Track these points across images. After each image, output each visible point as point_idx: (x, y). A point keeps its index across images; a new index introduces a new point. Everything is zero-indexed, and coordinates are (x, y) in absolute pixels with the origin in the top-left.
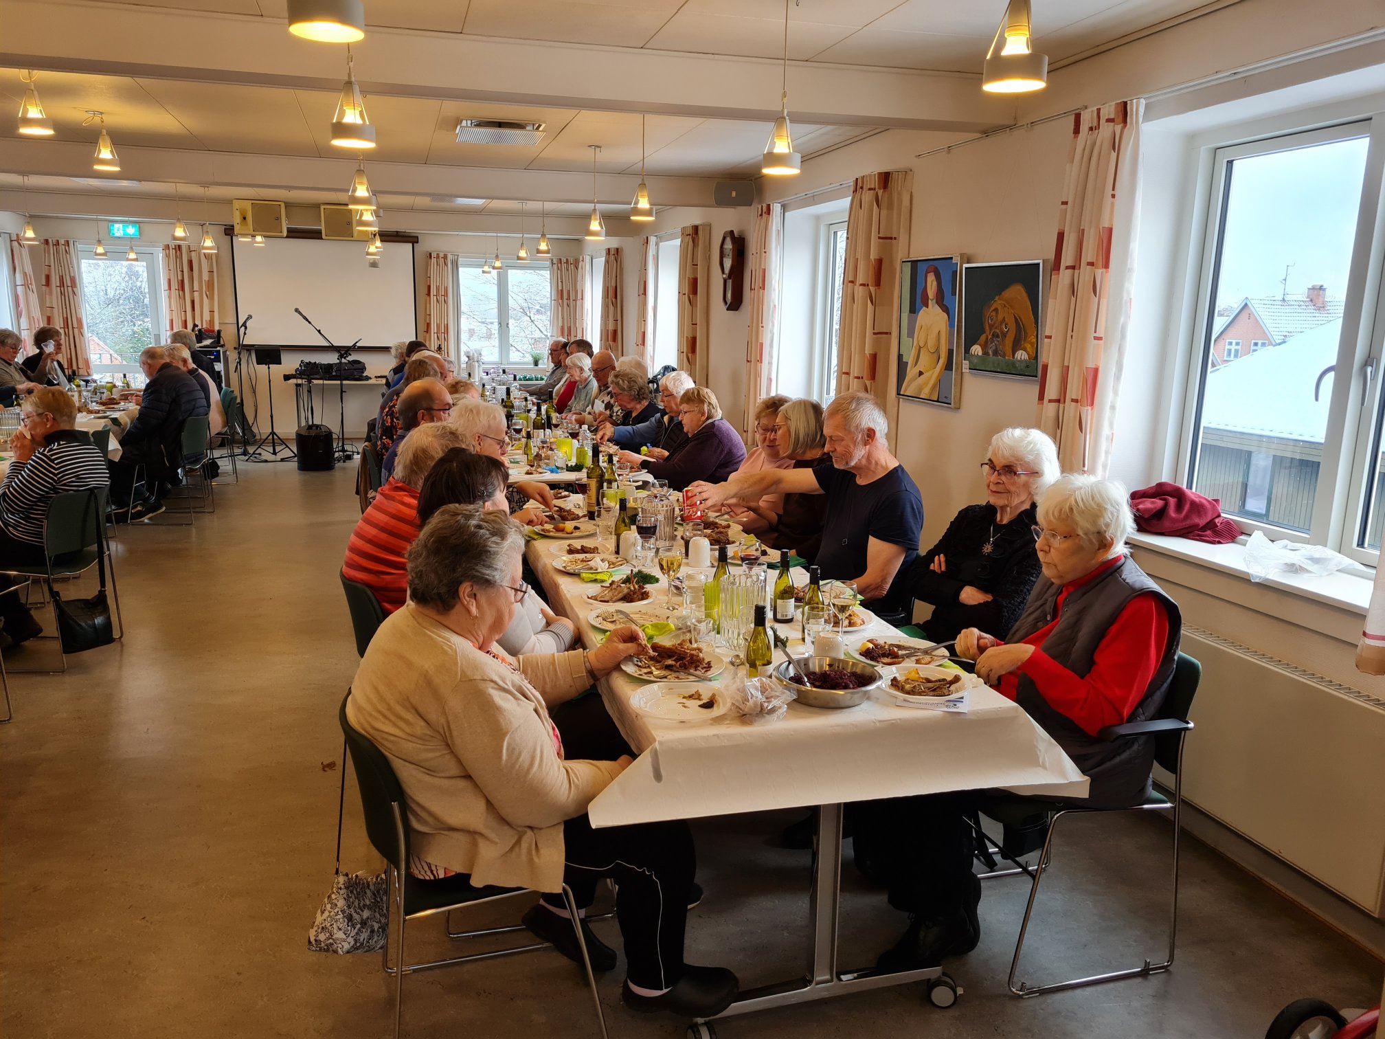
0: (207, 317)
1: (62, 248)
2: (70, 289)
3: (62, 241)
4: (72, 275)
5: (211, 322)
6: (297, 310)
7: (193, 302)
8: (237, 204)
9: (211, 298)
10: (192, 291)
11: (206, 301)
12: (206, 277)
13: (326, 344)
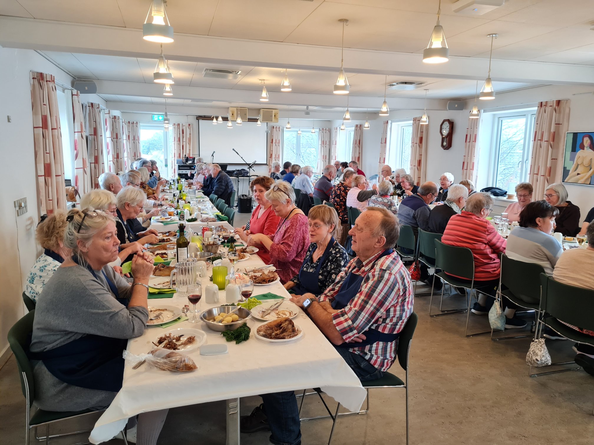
0: (188, 152)
1: (135, 125)
2: (137, 141)
3: (135, 122)
4: (138, 135)
5: (189, 154)
6: (233, 149)
7: (183, 146)
8: (231, 109)
9: (189, 144)
10: (183, 142)
11: (188, 145)
12: (188, 136)
13: (245, 163)
